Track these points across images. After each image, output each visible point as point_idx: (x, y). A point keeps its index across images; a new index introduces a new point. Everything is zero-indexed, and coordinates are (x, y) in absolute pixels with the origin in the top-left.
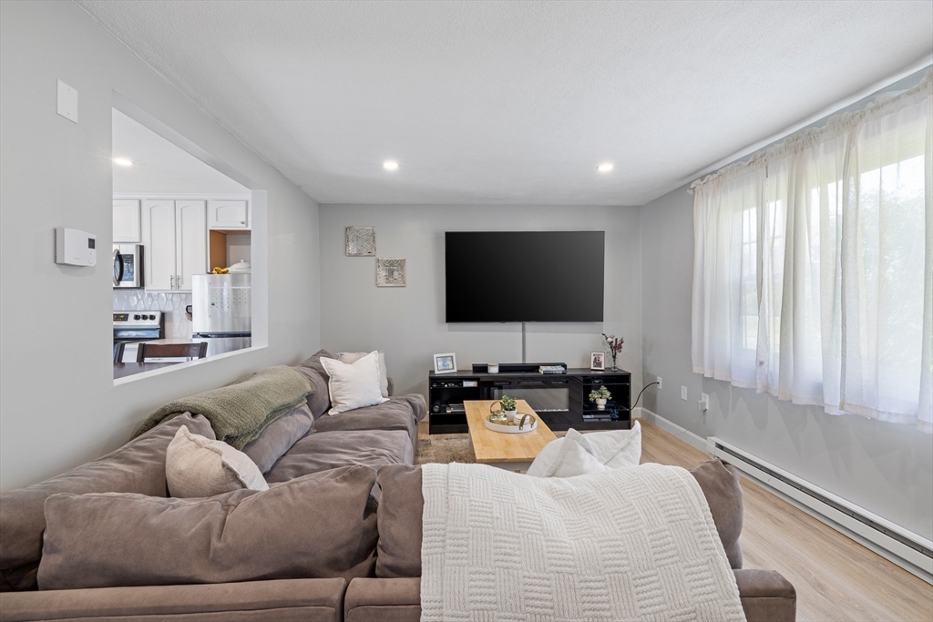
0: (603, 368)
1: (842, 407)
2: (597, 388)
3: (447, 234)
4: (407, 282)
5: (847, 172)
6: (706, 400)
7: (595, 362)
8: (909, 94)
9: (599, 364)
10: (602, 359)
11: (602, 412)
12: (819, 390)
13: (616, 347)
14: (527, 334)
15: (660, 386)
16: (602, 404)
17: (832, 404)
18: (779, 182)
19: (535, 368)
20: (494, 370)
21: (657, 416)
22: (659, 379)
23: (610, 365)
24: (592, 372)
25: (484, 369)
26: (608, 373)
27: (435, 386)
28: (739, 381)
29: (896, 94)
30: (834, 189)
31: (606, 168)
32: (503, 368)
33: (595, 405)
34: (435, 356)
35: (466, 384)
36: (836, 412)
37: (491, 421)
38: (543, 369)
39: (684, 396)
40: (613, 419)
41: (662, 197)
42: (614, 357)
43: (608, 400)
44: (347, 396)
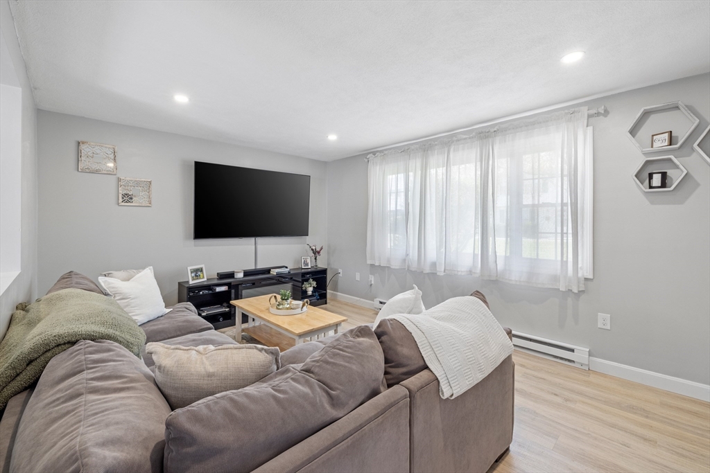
0: (310, 267)
1: (444, 272)
2: (307, 280)
3: (197, 163)
4: (152, 203)
5: (447, 164)
6: (372, 279)
7: (304, 263)
8: (470, 138)
9: (307, 265)
10: (309, 261)
11: (310, 296)
12: (434, 265)
13: (316, 253)
14: (258, 247)
15: (341, 275)
16: (310, 291)
17: (440, 271)
18: (416, 163)
19: (268, 271)
20: (240, 275)
21: (338, 293)
22: (340, 271)
23: (314, 264)
24: (303, 271)
25: (231, 275)
26: (313, 270)
27: (191, 294)
28: (395, 265)
29: (465, 137)
30: (441, 171)
31: (332, 137)
32: (247, 274)
33: (305, 292)
34: (189, 268)
35: (218, 289)
36: (442, 274)
37: (277, 309)
38: (274, 272)
39: (358, 277)
40: (318, 299)
41: (343, 159)
42: (316, 259)
43: (314, 287)
44: (138, 312)
